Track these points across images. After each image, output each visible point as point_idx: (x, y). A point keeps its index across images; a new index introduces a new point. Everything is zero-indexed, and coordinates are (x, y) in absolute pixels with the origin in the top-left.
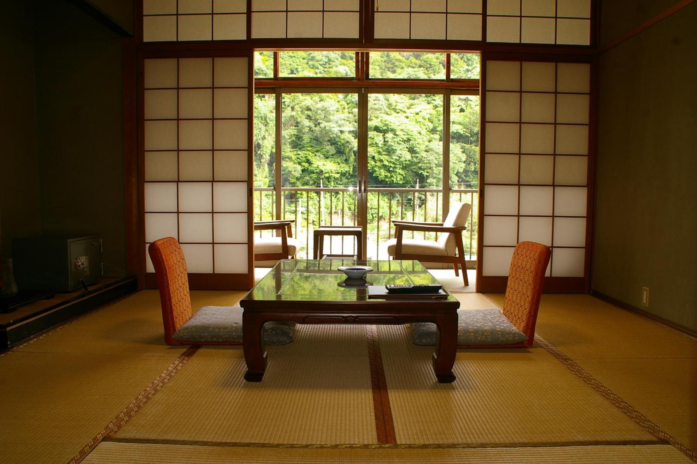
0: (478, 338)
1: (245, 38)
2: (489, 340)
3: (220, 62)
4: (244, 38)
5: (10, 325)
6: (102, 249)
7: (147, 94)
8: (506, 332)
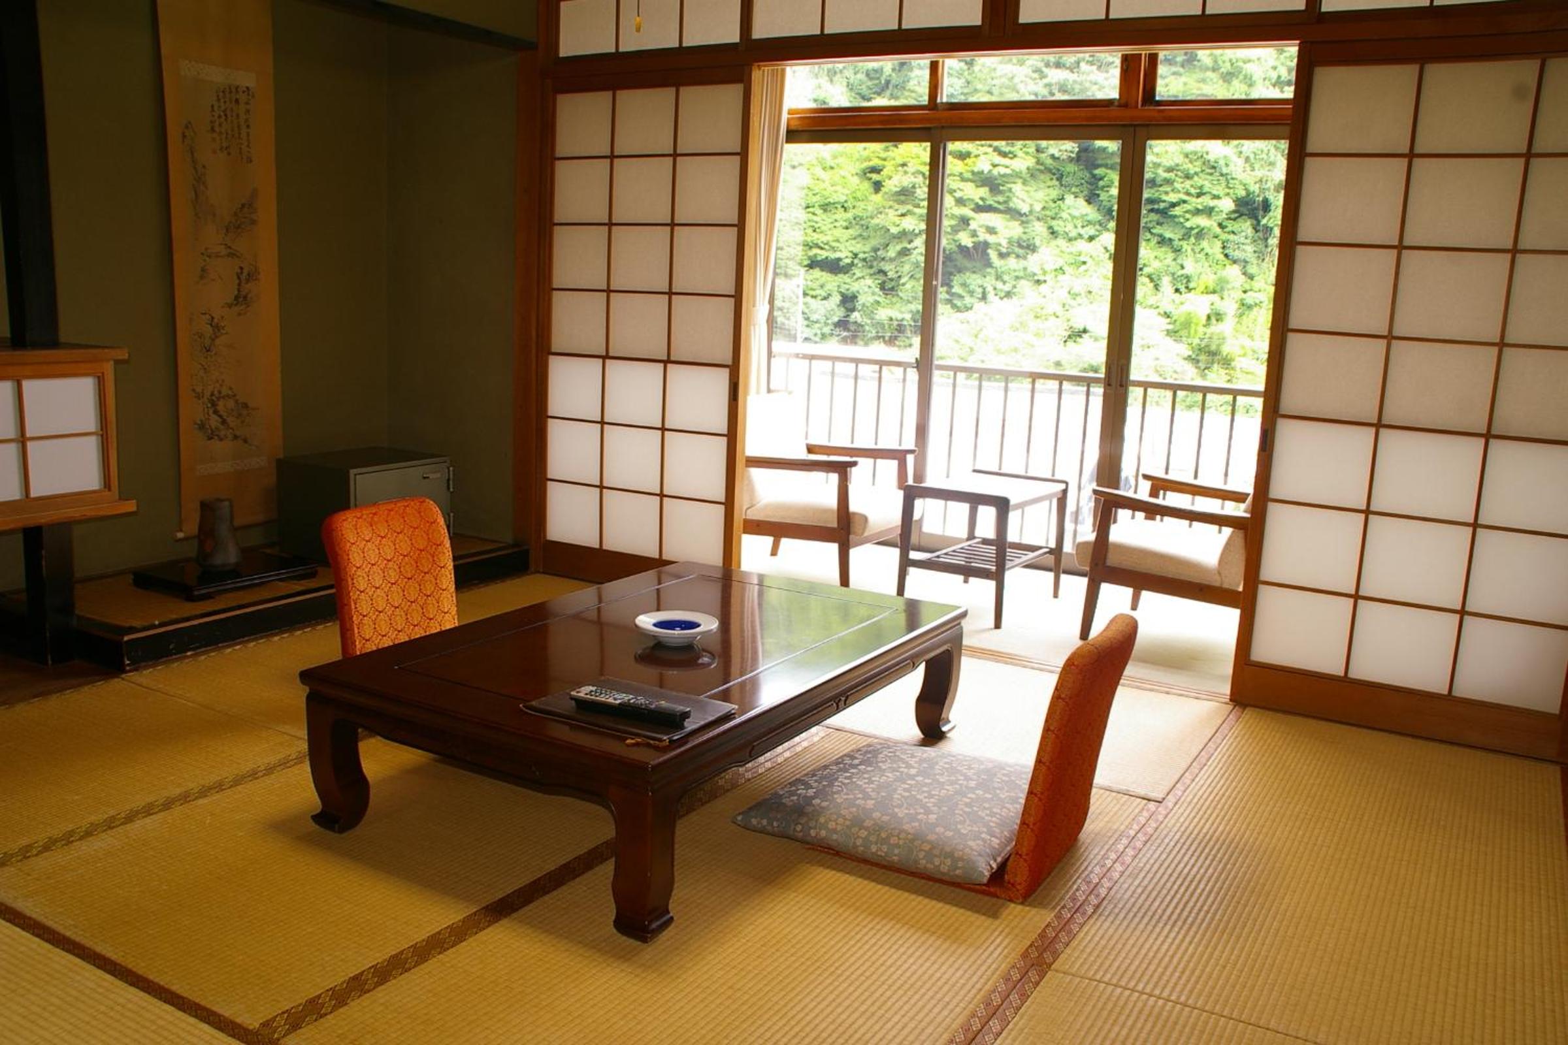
0: (873, 846)
1: (736, 39)
2: (895, 858)
3: (691, 95)
4: (734, 37)
5: (132, 630)
6: (451, 486)
7: (561, 168)
8: (942, 850)
